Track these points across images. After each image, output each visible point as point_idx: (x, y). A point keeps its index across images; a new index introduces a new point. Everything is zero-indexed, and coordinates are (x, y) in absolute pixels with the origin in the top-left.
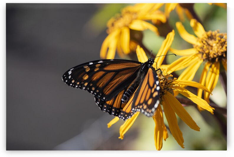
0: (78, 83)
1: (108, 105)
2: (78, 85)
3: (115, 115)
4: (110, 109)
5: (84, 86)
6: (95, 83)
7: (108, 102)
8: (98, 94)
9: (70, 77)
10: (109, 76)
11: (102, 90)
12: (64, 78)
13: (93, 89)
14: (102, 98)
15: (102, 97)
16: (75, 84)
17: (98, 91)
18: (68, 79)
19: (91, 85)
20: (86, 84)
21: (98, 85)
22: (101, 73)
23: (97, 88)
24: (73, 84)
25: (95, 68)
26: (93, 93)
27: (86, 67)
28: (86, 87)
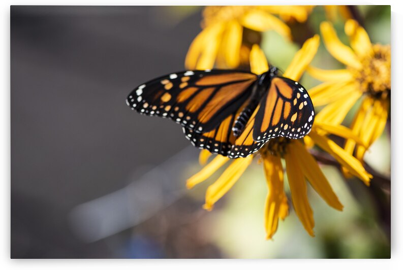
0: (154, 108)
1: (207, 139)
2: (155, 111)
3: (219, 153)
4: (210, 144)
5: (165, 112)
6: (183, 106)
7: (206, 134)
8: (189, 122)
9: (140, 99)
10: (205, 94)
11: (195, 116)
12: (129, 100)
13: (181, 115)
14: (197, 129)
15: (196, 127)
16: (149, 109)
17: (188, 118)
18: (136, 102)
19: (177, 109)
20: (168, 108)
21: (187, 108)
22: (192, 90)
23: (186, 113)
24: (146, 109)
25: (181, 82)
26: (181, 122)
27: (165, 82)
28: (169, 113)
